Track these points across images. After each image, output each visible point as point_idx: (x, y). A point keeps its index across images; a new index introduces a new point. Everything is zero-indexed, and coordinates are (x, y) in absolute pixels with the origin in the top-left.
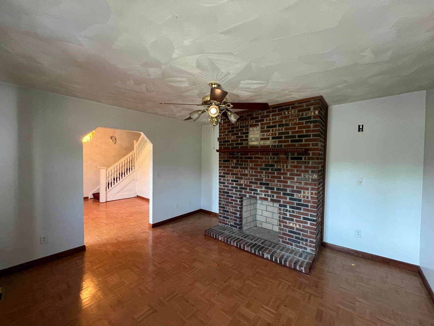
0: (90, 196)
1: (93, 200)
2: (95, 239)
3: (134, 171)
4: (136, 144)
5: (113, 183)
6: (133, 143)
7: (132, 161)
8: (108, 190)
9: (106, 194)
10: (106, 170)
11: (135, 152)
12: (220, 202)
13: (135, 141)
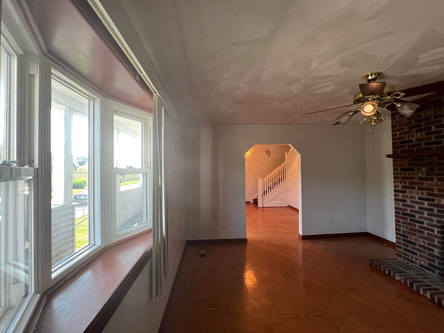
0: (252, 201)
1: (253, 204)
2: (254, 236)
3: (286, 182)
4: (287, 156)
5: (268, 192)
6: (285, 154)
7: (283, 172)
8: (264, 198)
9: (263, 200)
10: (263, 180)
11: (286, 163)
12: (398, 227)
13: (286, 153)
